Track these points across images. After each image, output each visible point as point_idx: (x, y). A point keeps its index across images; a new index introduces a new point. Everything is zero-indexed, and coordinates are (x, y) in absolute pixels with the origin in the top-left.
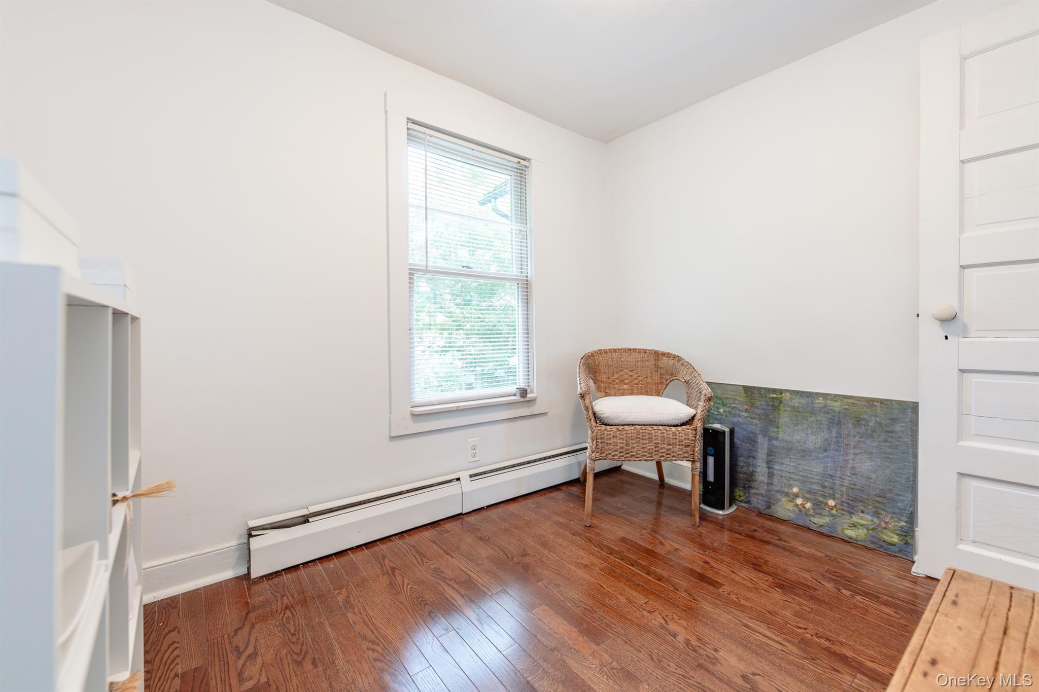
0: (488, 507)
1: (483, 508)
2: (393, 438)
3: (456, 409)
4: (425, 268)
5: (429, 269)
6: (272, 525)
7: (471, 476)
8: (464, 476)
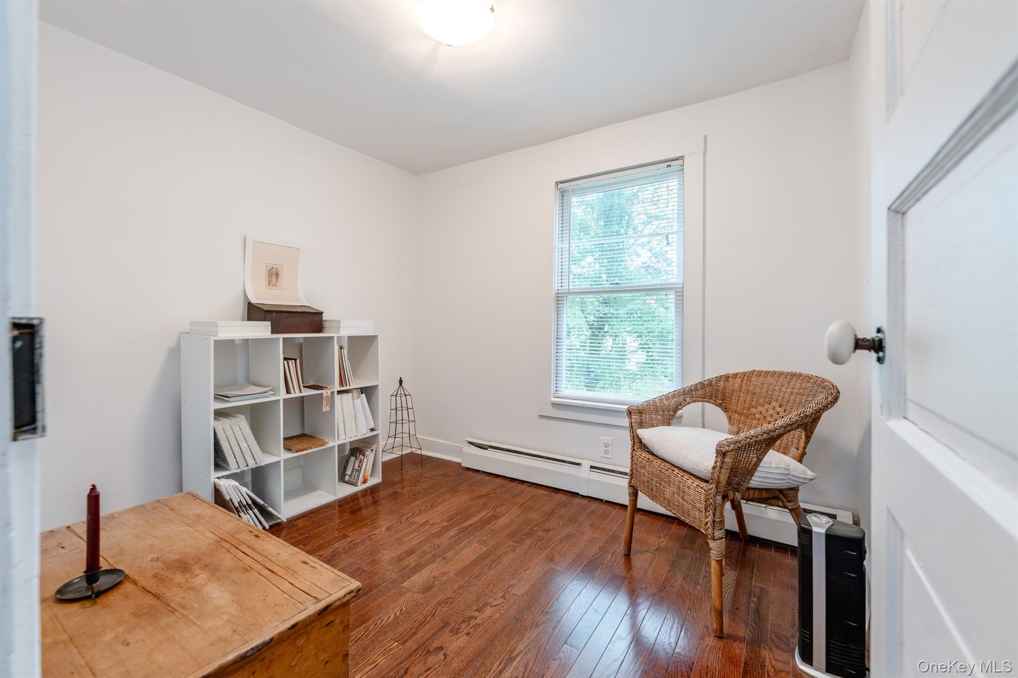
0: (607, 502)
1: (601, 500)
2: (541, 417)
3: (582, 406)
4: (567, 291)
5: (570, 291)
6: (479, 445)
7: (592, 467)
8: (586, 464)
